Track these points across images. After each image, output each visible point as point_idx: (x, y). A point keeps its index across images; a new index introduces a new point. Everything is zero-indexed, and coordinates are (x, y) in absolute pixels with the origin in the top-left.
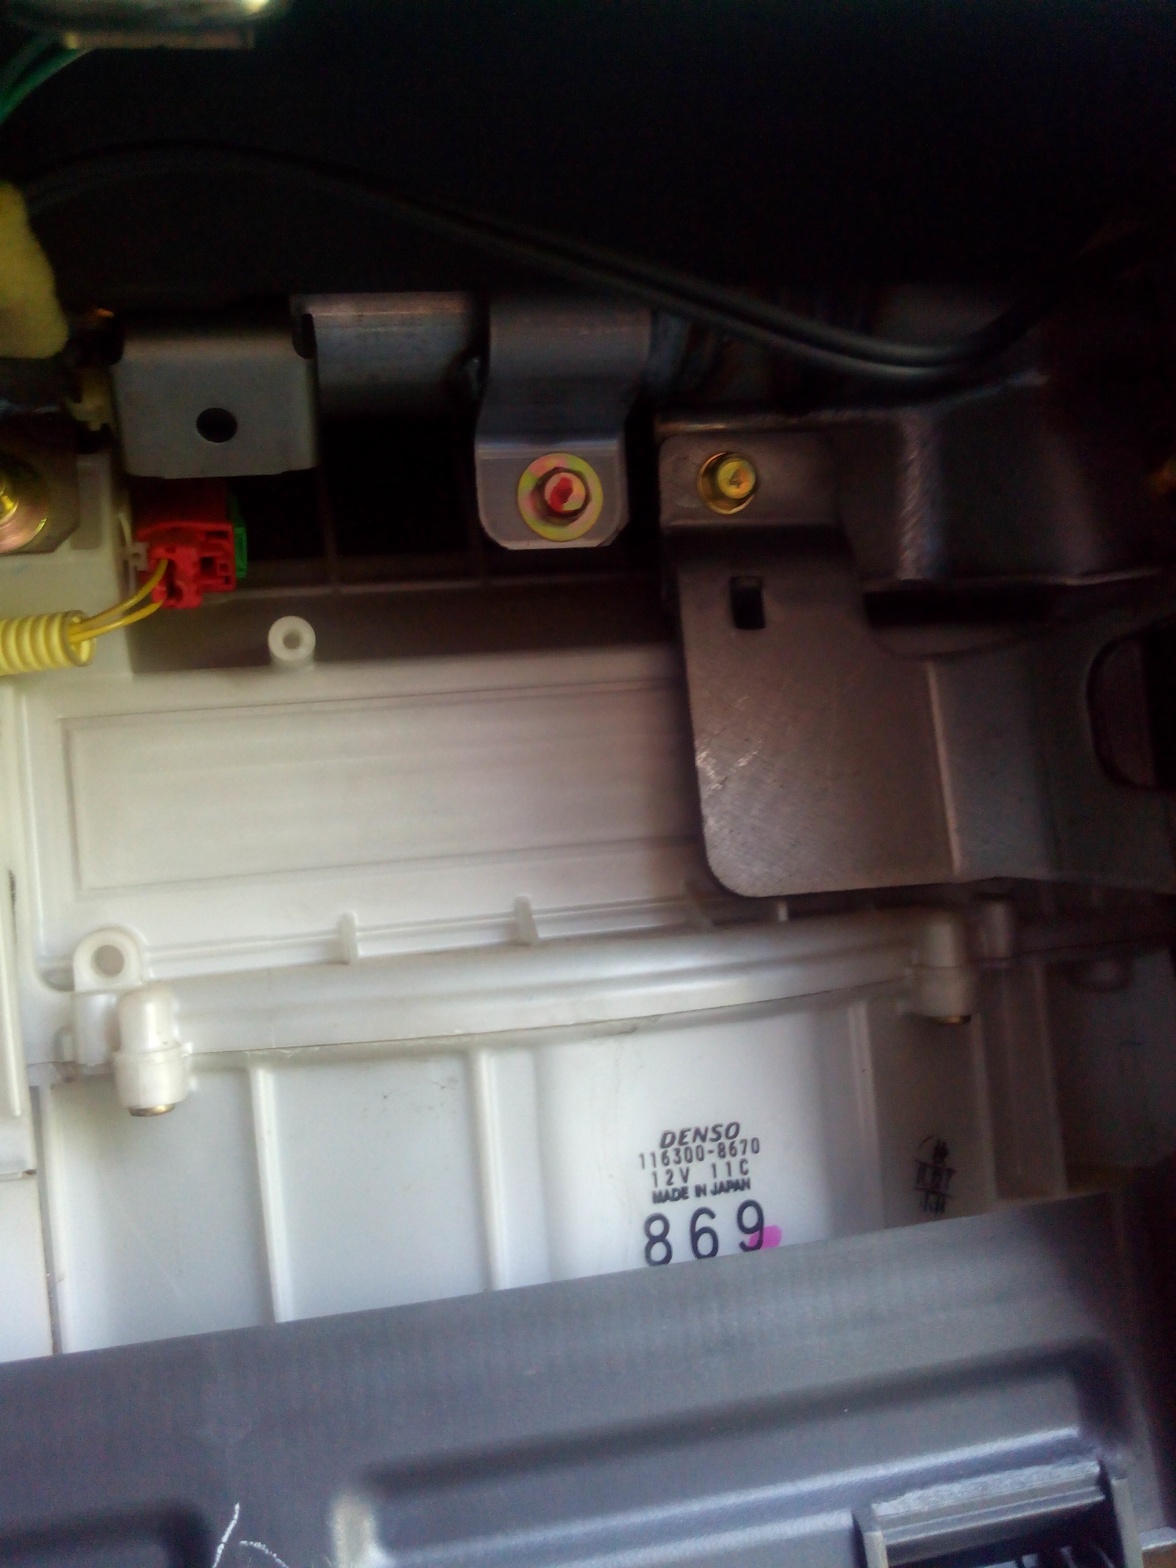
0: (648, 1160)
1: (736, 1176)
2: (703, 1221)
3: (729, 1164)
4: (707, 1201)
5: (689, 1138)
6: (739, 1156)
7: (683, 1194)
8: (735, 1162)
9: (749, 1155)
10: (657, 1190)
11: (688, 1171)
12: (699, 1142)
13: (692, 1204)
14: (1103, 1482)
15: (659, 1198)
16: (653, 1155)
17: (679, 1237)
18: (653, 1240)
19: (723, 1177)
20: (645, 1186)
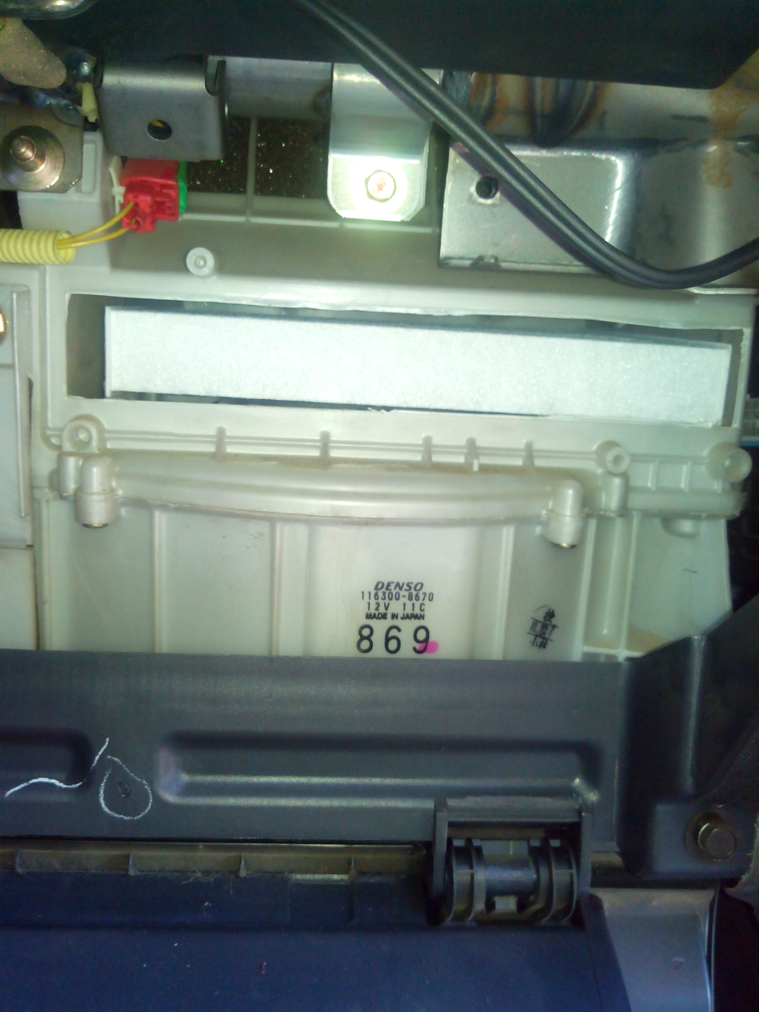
0: (366, 595)
1: (417, 611)
2: (394, 633)
3: (413, 605)
4: (397, 622)
5: (392, 587)
6: (421, 601)
7: (384, 616)
8: (417, 605)
9: (426, 601)
10: (369, 612)
11: (389, 604)
12: (398, 589)
13: (389, 622)
14: (578, 812)
15: (370, 617)
16: (370, 593)
17: (378, 639)
18: (362, 638)
19: (409, 610)
20: (362, 609)
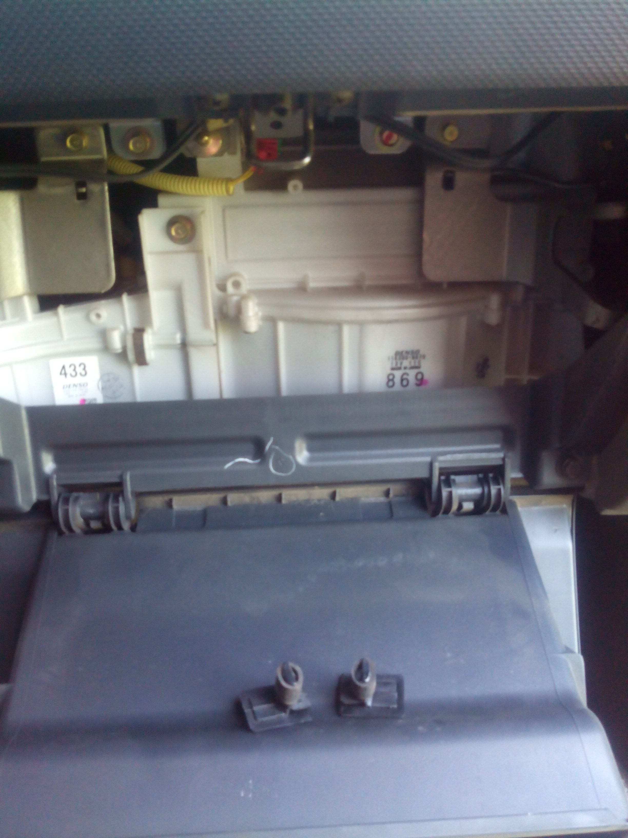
0: (391, 359)
1: (417, 365)
2: (405, 377)
3: (415, 361)
4: (407, 371)
5: (404, 353)
6: (419, 359)
7: (400, 369)
8: (417, 361)
9: (422, 359)
10: (392, 367)
11: (402, 362)
12: (407, 354)
13: (402, 371)
14: (503, 459)
15: (393, 369)
16: (392, 357)
18: (389, 380)
19: (413, 364)
20: (388, 365)
